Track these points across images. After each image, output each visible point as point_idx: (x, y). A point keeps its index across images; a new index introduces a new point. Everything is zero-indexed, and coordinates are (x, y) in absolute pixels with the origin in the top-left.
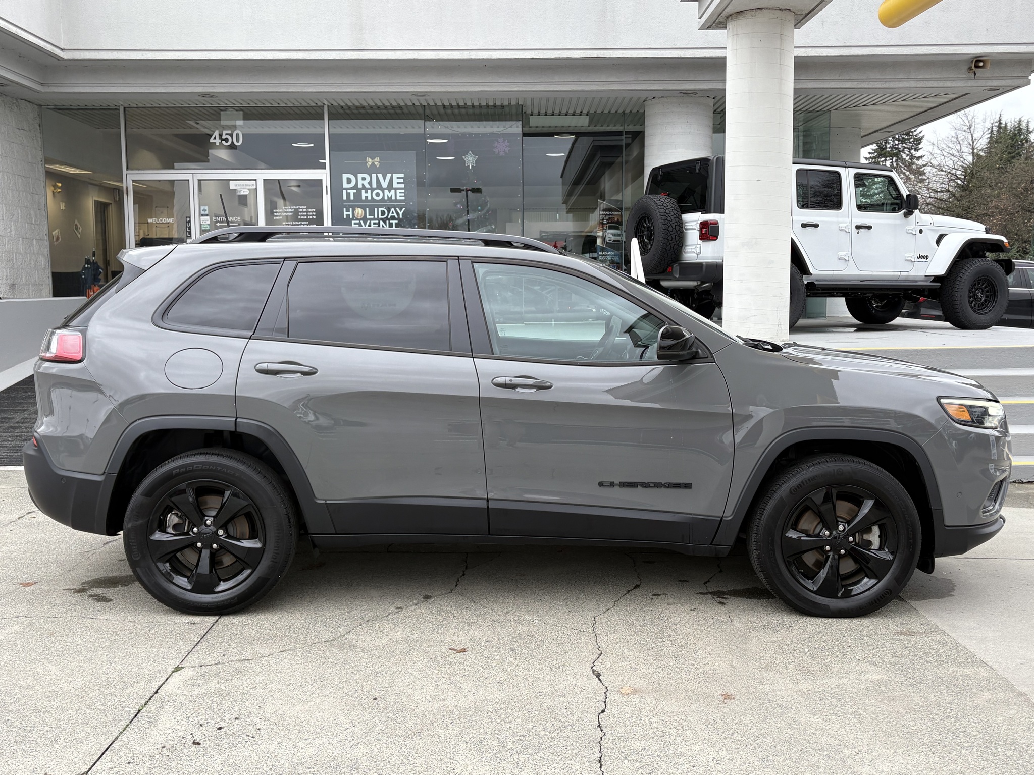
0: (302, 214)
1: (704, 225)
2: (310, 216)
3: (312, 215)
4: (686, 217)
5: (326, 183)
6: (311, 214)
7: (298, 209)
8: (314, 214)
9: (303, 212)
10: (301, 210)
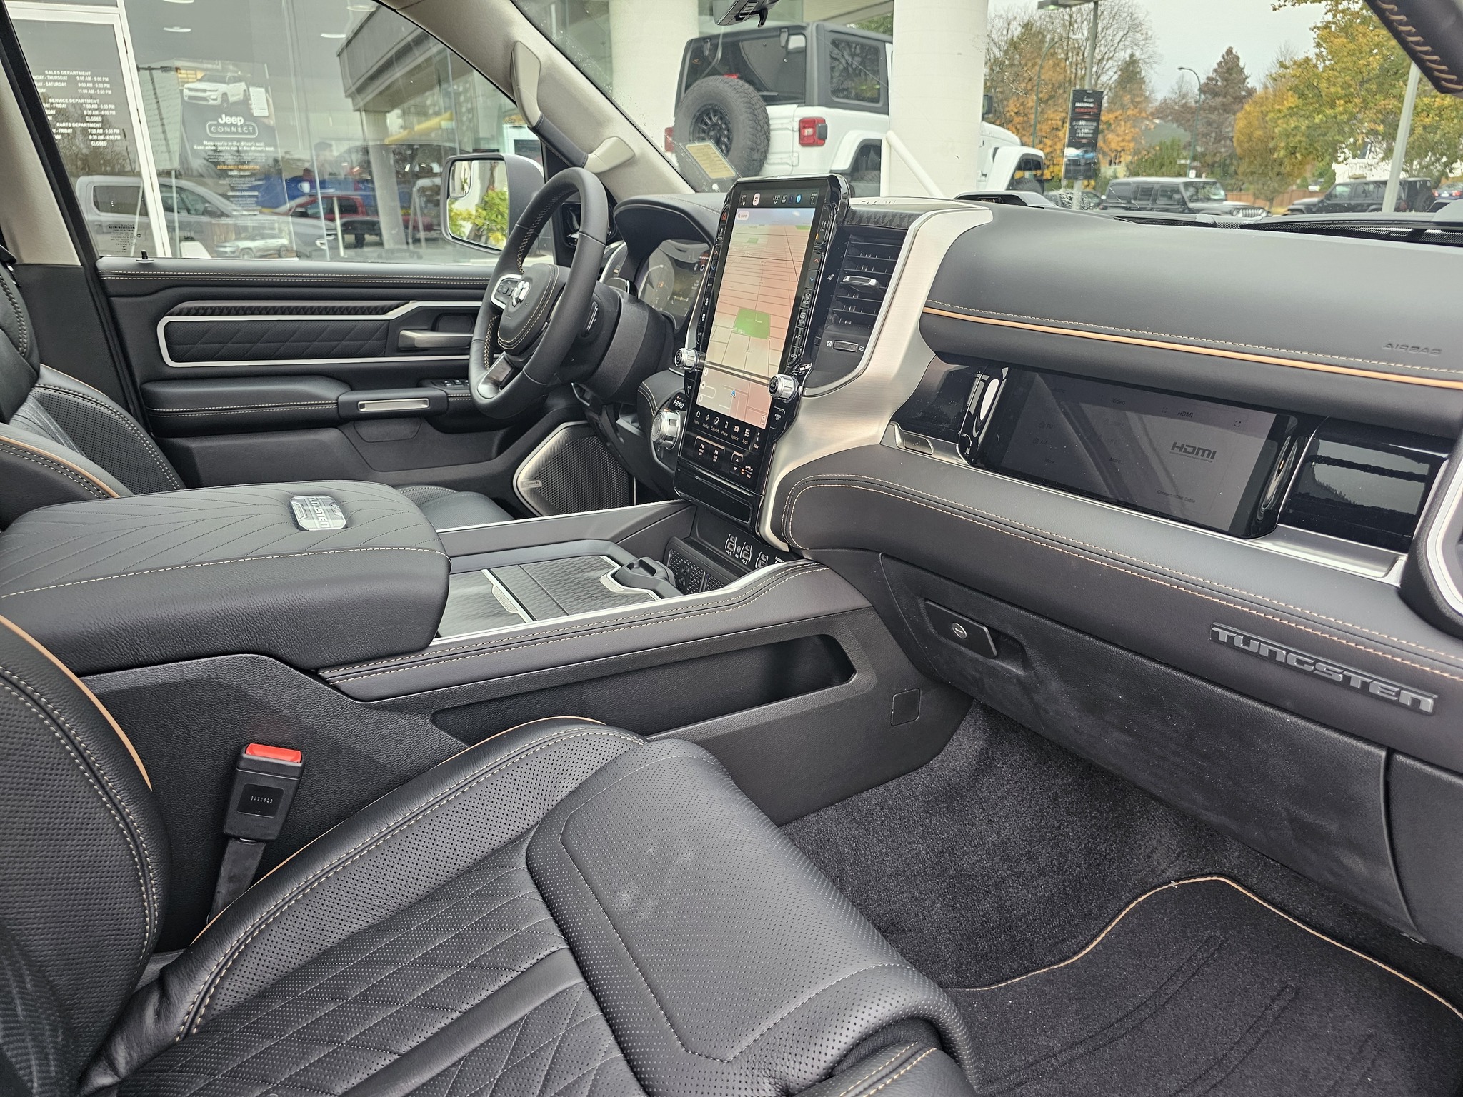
0: (84, 85)
1: (805, 123)
2: (100, 89)
3: (105, 89)
4: (772, 110)
5: (123, 32)
6: (101, 85)
7: (76, 76)
8: (108, 86)
9: (86, 82)
10: (82, 78)
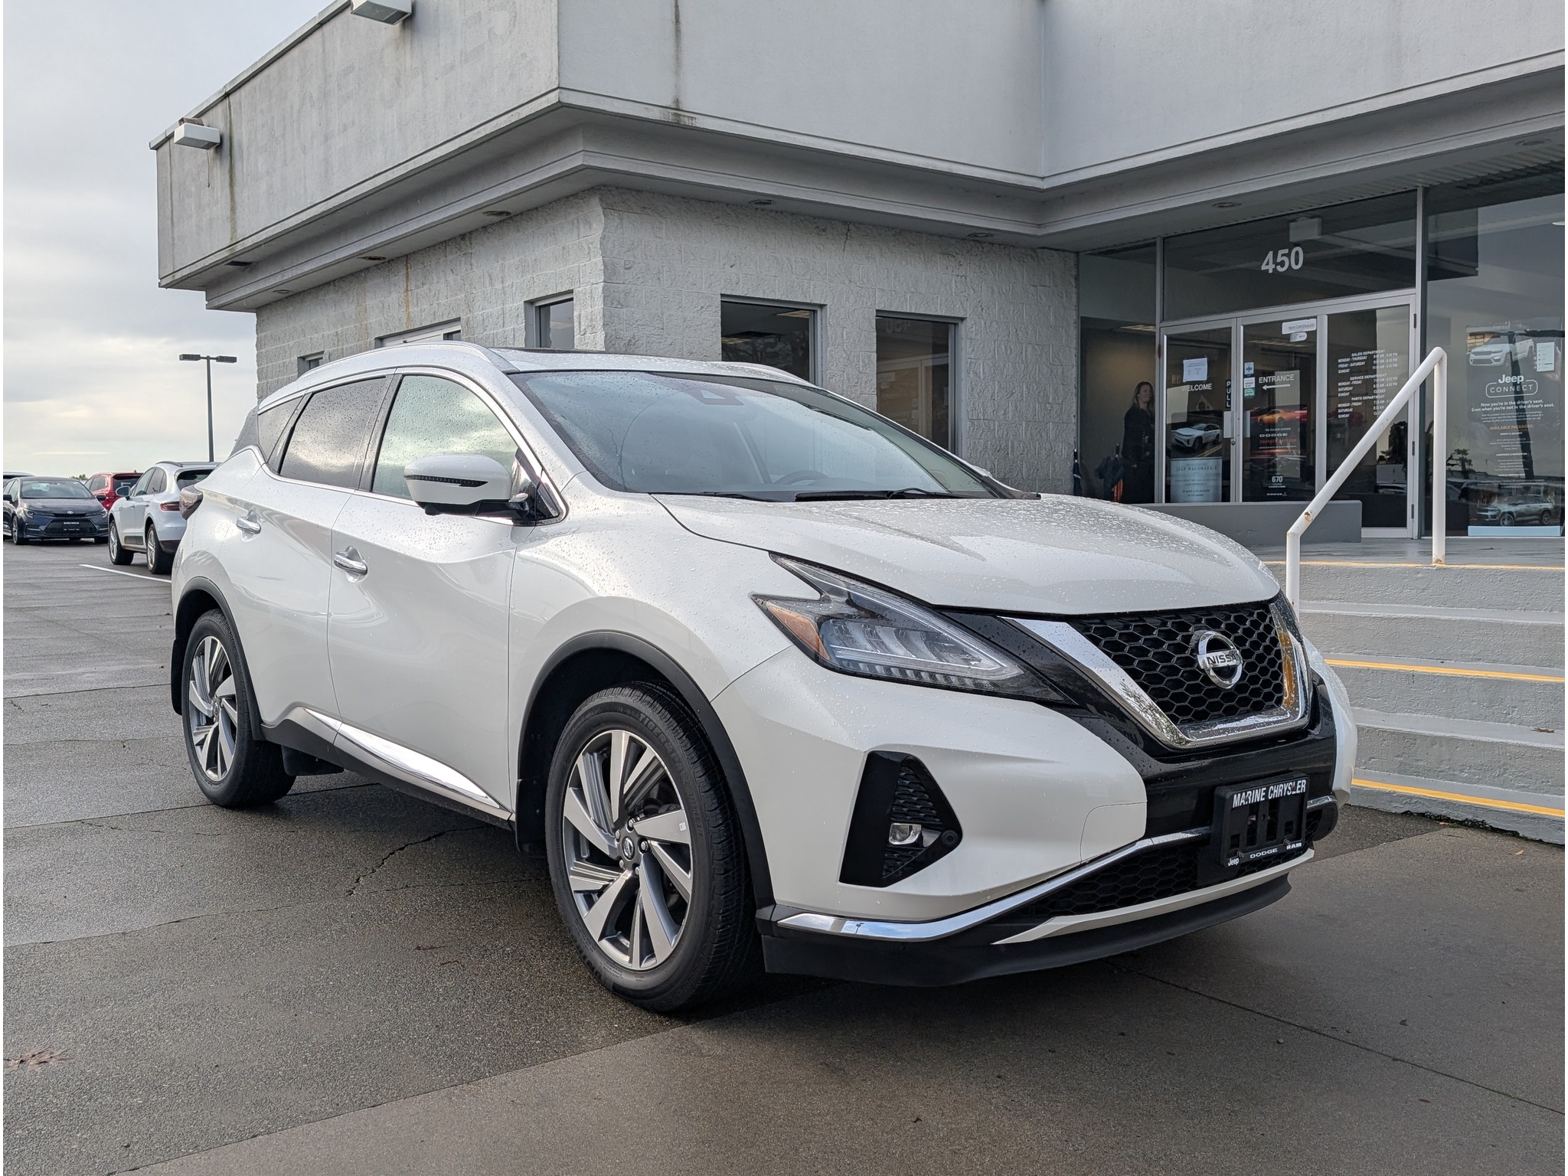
0: (1378, 362)
2: (1389, 363)
3: (1393, 363)
5: (1415, 309)
6: (1391, 361)
8: (1396, 360)
9: (1380, 359)
10: (1378, 356)
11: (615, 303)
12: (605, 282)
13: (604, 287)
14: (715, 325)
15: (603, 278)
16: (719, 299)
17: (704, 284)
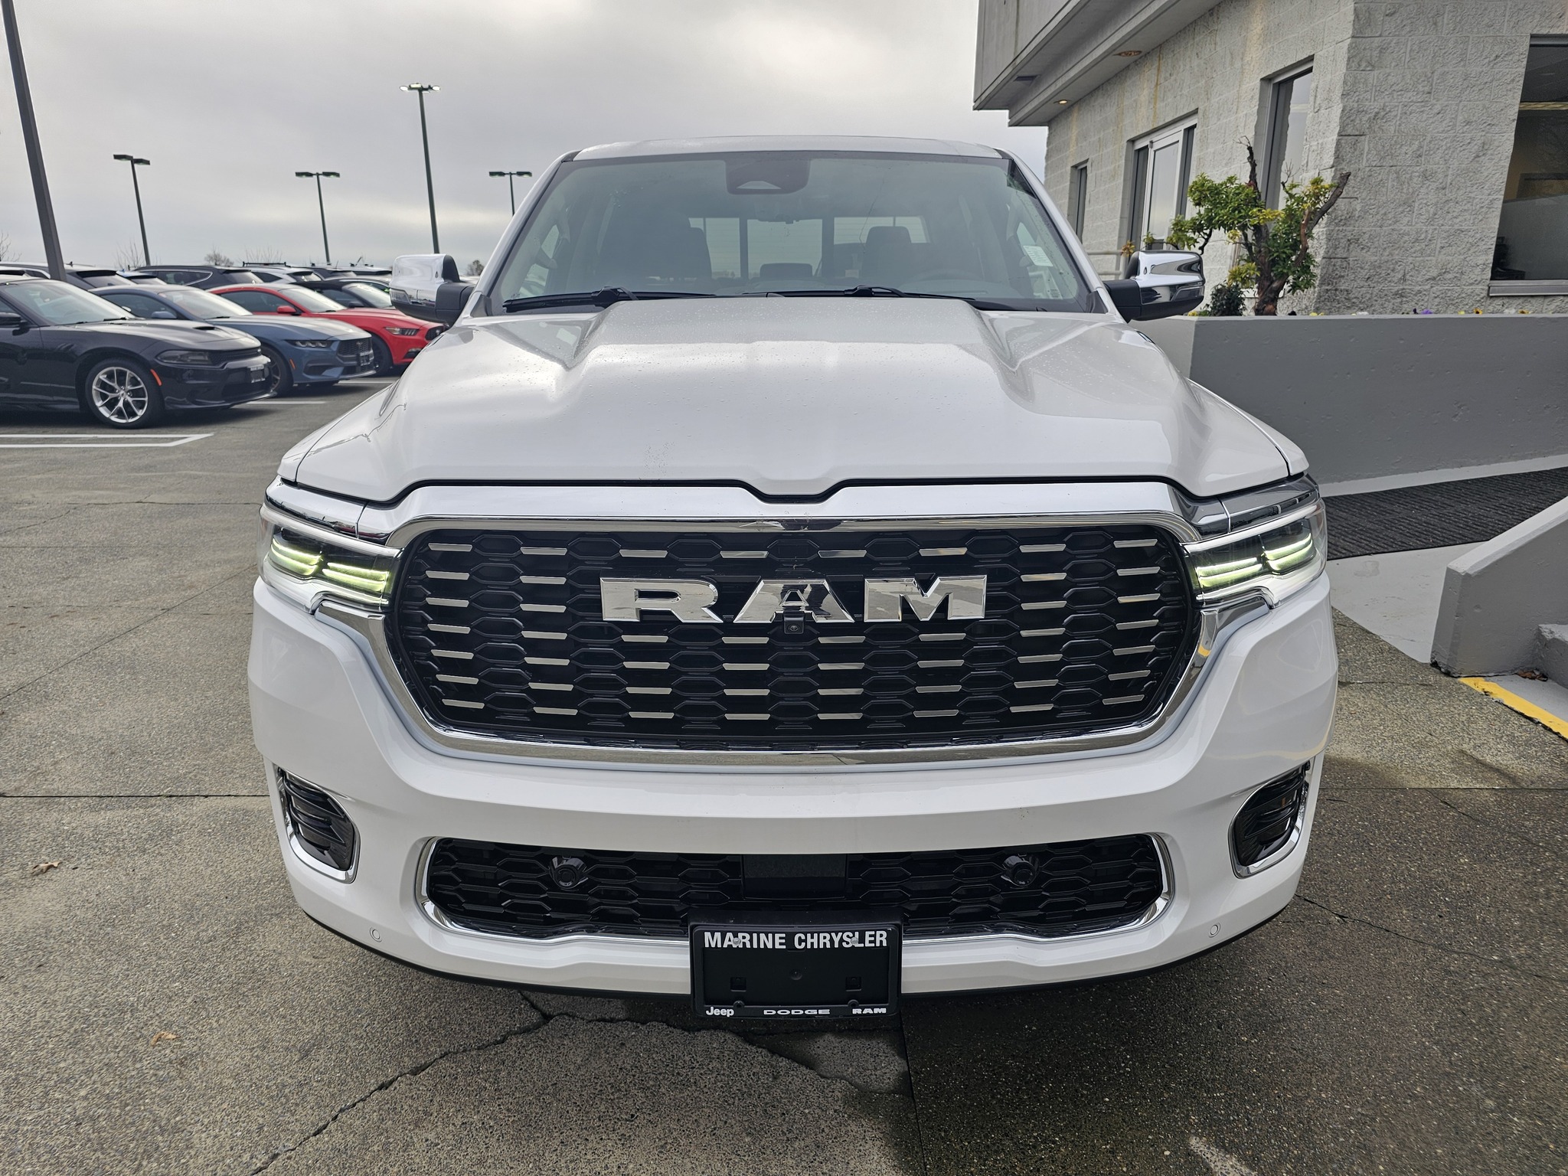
11: (1364, 64)
12: (1353, 37)
13: (1350, 45)
14: (1513, 80)
15: (1351, 32)
16: (1527, 42)
17: (1506, 24)
